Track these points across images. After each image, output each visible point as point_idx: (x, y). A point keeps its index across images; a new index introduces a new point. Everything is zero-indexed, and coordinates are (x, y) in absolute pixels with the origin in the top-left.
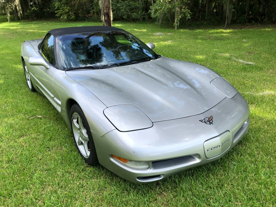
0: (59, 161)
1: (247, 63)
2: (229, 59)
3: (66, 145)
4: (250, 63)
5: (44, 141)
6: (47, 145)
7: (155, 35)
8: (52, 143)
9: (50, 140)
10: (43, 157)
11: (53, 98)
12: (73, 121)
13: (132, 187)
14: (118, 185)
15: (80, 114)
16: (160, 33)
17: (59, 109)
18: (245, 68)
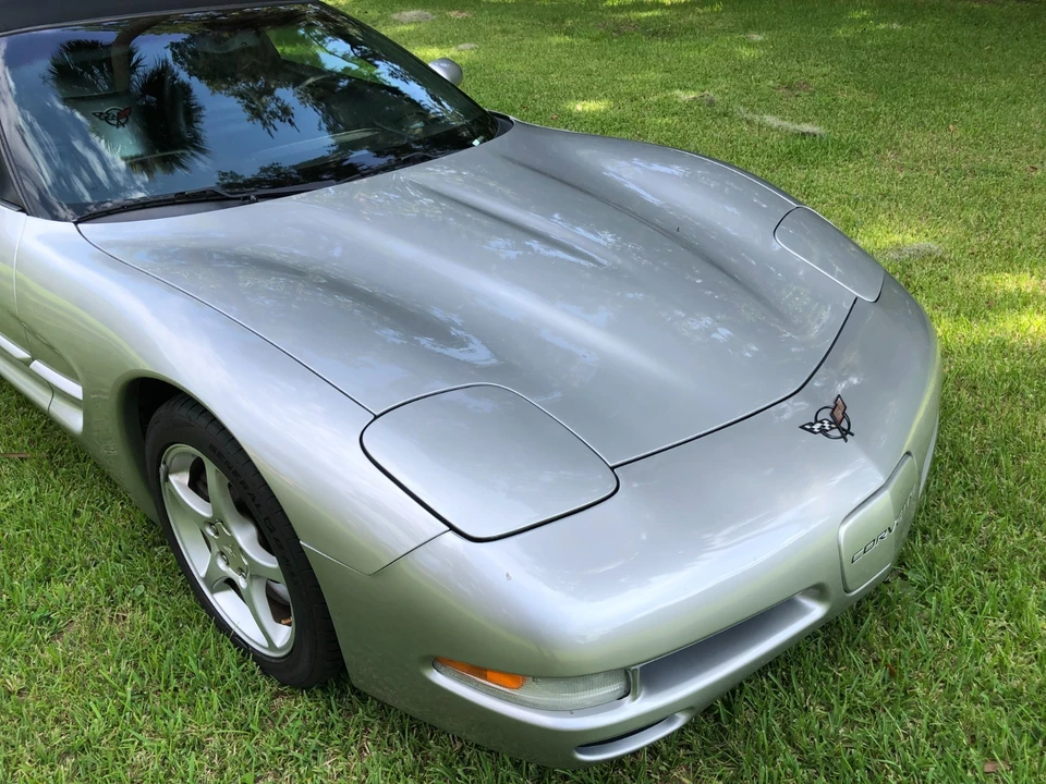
0: (124, 690)
1: (797, 127)
2: (725, 115)
3: (139, 593)
4: (806, 128)
5: (12, 588)
6: (34, 610)
7: (397, 22)
8: (58, 589)
9: (45, 578)
10: (30, 677)
11: (27, 363)
12: (167, 479)
13: (527, 768)
14: (460, 771)
15: (220, 455)
16: (419, 11)
17: (74, 420)
18: (797, 150)
